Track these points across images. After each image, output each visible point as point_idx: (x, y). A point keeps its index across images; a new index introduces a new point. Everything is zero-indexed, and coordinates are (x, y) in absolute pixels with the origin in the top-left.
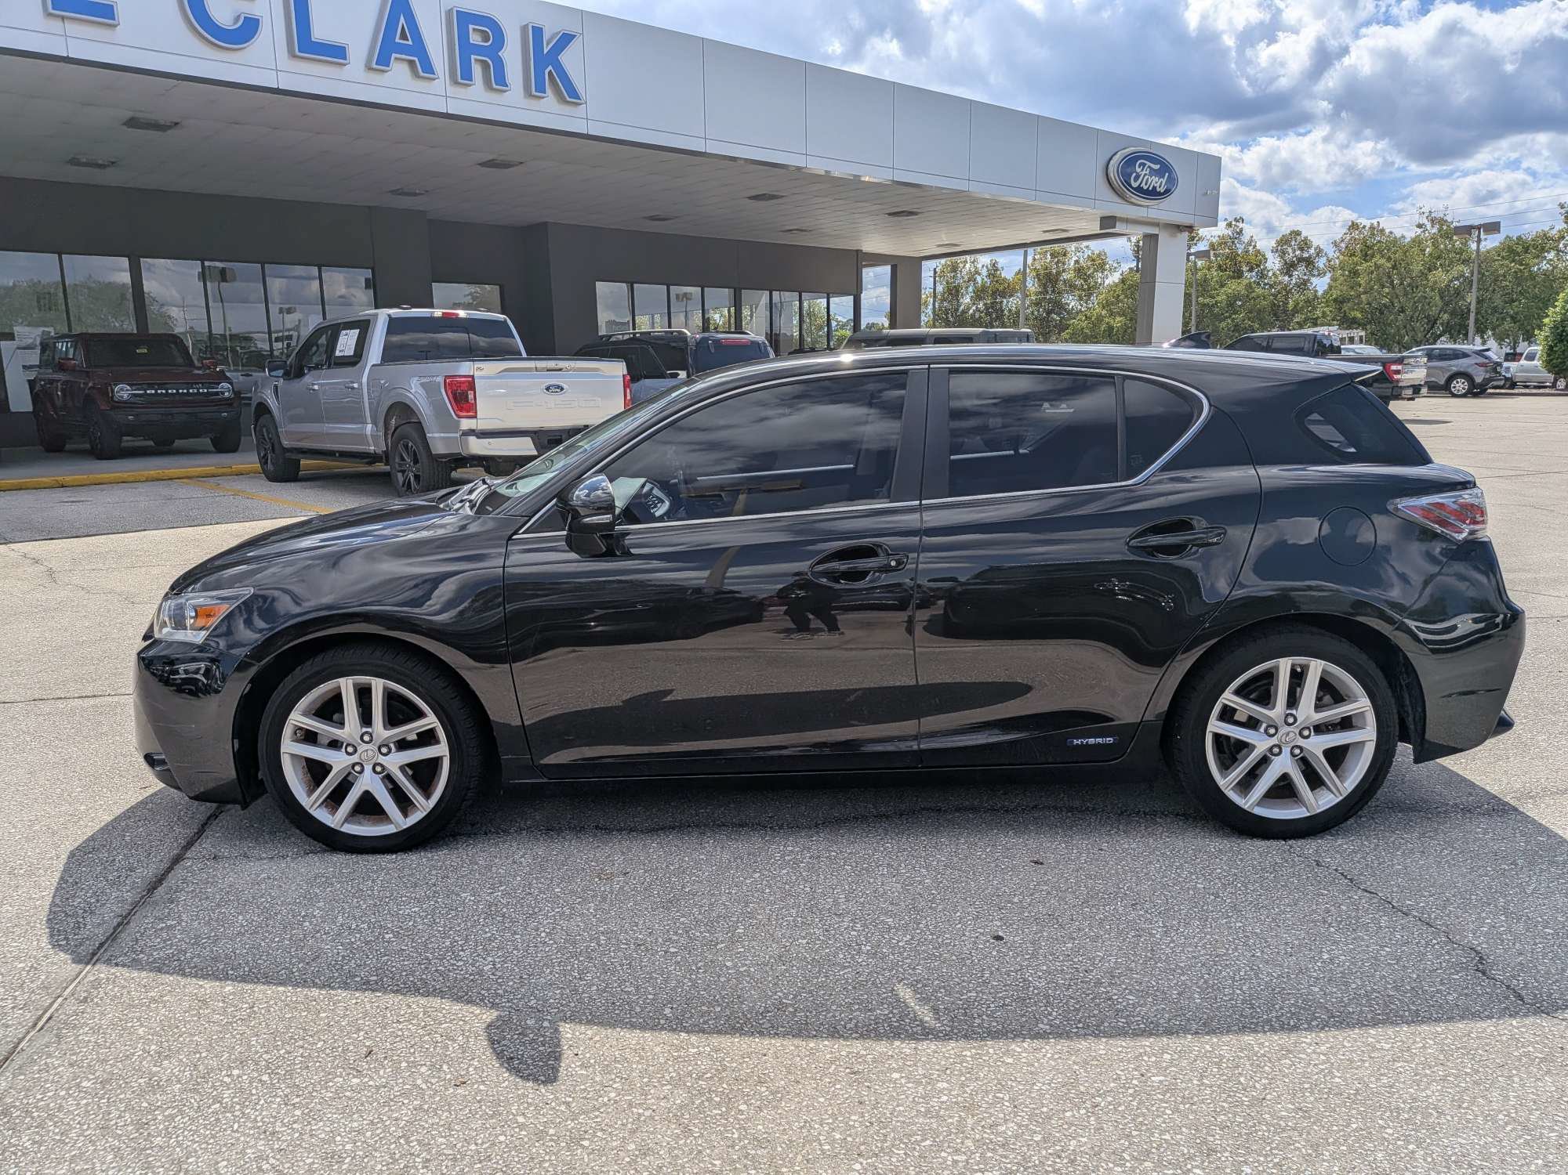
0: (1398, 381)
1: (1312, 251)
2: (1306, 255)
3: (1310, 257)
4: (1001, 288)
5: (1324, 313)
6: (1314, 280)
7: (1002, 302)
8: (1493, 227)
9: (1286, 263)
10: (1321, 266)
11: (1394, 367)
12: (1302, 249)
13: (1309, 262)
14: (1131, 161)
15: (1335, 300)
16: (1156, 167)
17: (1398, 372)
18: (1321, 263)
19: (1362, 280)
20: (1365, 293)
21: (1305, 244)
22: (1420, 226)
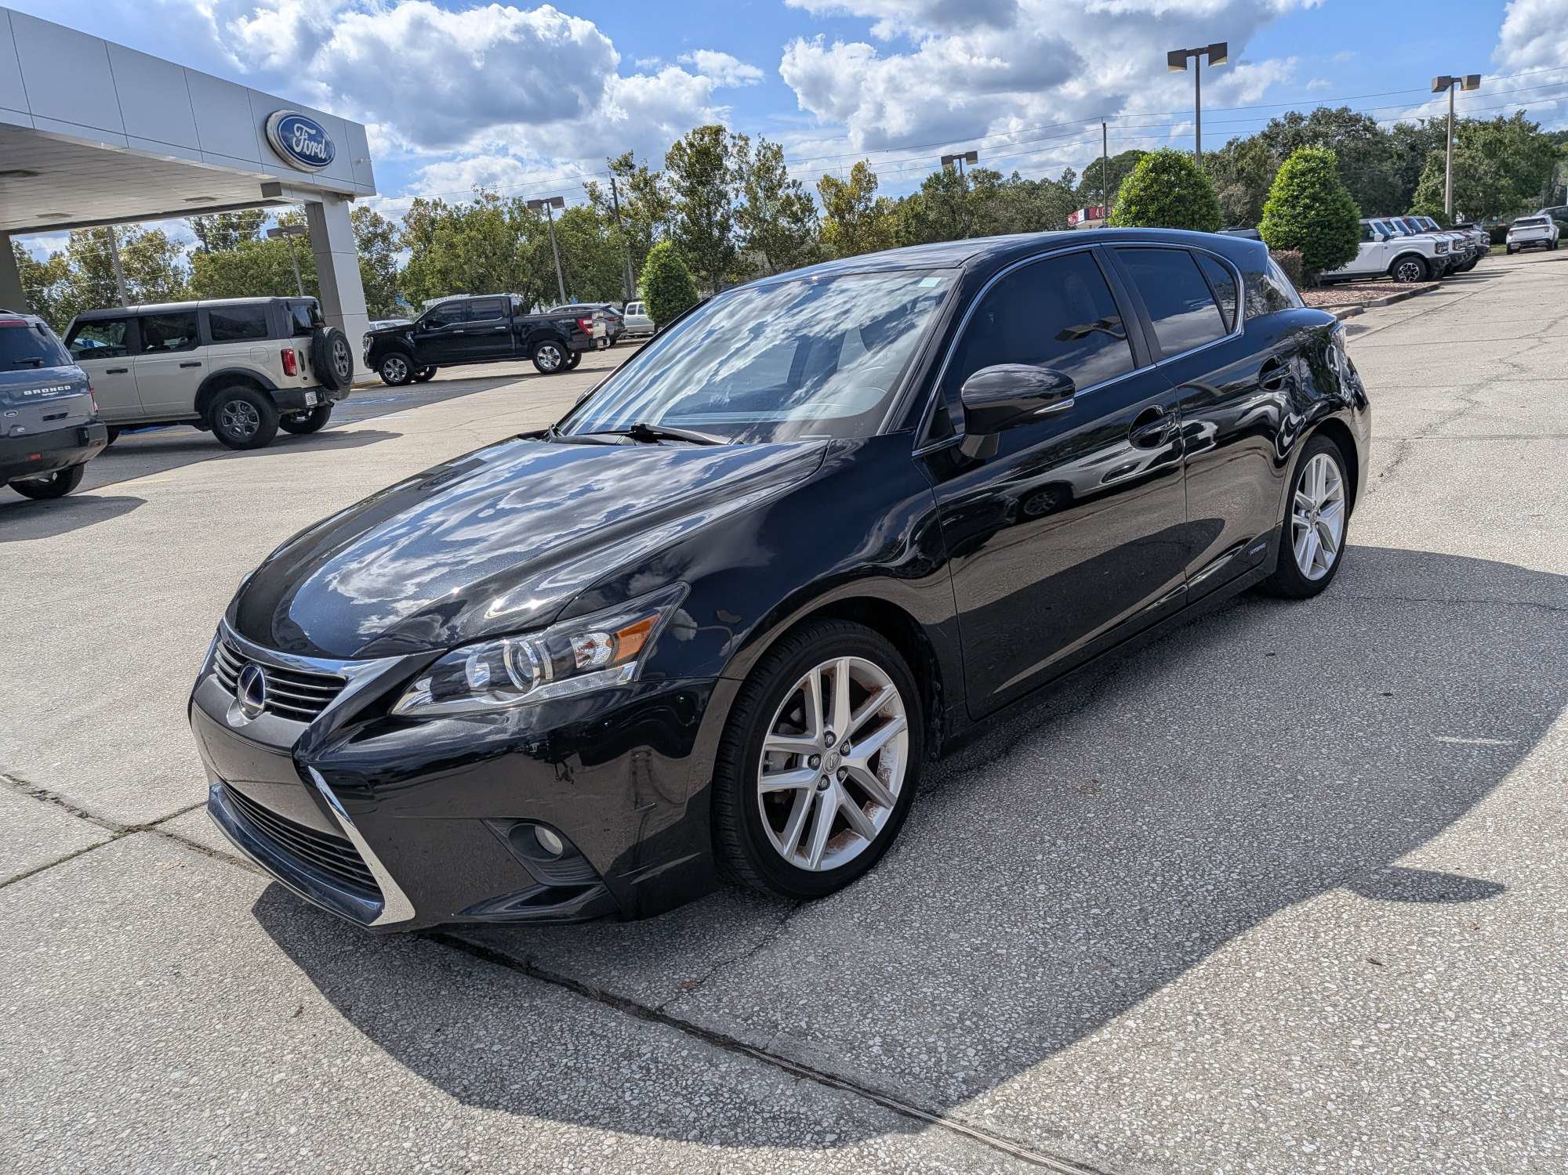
0: (592, 334)
1: (385, 227)
2: (379, 231)
3: (384, 232)
4: (37, 274)
5: (433, 284)
6: (394, 256)
7: (41, 291)
8: (558, 202)
9: (362, 240)
10: (397, 241)
11: (586, 322)
12: (375, 226)
13: (385, 237)
14: (287, 125)
15: (439, 271)
16: (313, 132)
17: (590, 326)
18: (395, 238)
19: (460, 251)
20: (465, 263)
21: (376, 221)
22: (477, 202)
